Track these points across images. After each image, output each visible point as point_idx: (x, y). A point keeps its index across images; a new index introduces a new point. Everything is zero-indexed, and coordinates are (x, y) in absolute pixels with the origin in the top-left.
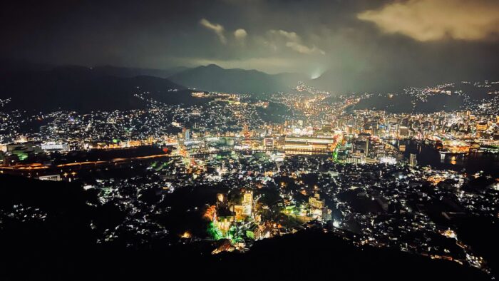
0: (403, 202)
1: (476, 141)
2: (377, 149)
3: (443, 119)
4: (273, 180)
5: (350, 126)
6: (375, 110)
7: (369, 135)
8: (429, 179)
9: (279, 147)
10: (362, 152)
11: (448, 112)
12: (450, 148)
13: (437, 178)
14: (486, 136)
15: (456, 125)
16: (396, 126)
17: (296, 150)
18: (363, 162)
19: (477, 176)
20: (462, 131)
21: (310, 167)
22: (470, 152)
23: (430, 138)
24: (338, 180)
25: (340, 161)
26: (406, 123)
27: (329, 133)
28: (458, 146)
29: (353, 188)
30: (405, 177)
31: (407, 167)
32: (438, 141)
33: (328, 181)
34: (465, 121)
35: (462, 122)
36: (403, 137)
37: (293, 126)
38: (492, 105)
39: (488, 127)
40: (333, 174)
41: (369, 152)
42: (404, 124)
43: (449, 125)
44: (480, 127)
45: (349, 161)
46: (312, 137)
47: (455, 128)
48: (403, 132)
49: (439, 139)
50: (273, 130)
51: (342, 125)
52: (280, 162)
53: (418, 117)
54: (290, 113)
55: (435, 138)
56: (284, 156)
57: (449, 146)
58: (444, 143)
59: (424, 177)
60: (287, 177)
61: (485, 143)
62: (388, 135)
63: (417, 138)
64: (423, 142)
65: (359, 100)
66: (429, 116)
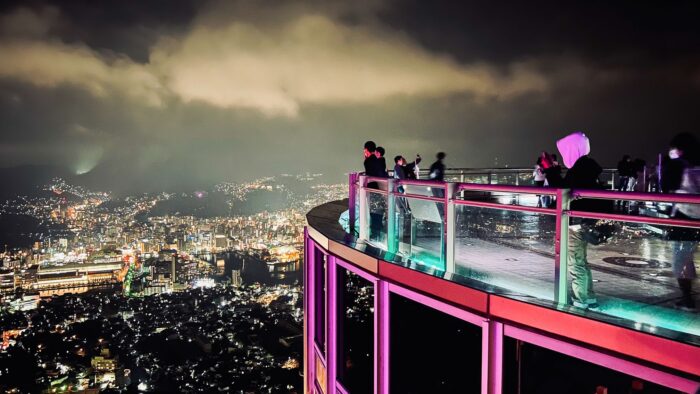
0: (231, 336)
2: (187, 269)
3: (265, 222)
4: (20, 344)
5: (146, 241)
6: (178, 216)
7: (174, 251)
8: (260, 300)
9: (26, 286)
10: (167, 276)
11: (271, 212)
12: (278, 257)
13: (268, 298)
15: (282, 228)
16: (210, 235)
17: (59, 288)
18: (169, 291)
20: (289, 234)
21: (86, 311)
22: (301, 259)
23: (255, 247)
24: (135, 324)
25: (135, 294)
26: (222, 229)
27: (113, 255)
28: (287, 254)
29: (159, 330)
30: (229, 302)
31: (229, 288)
32: (264, 250)
33: (119, 327)
34: (291, 222)
35: (288, 224)
36: (220, 249)
37: (50, 250)
40: (126, 316)
41: (177, 275)
42: (221, 231)
43: (275, 228)
45: (149, 292)
46: (85, 264)
47: (282, 230)
48: (219, 242)
49: (265, 247)
50: (13, 260)
51: (132, 241)
52: (31, 311)
53: (237, 221)
54: (43, 230)
55: (260, 246)
56: (38, 299)
57: (277, 254)
58: (271, 252)
59: (252, 299)
60: (46, 333)
62: (200, 249)
63: (238, 248)
64: (247, 253)
65: (154, 203)
66: (250, 218)
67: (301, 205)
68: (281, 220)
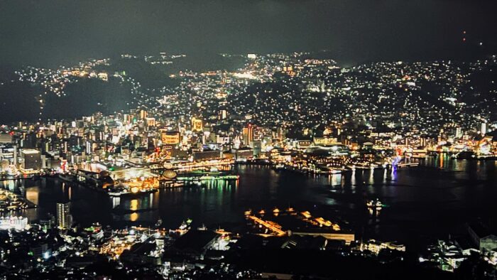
1: (167, 165)
8: (104, 251)
11: (107, 114)
12: (126, 185)
13: (117, 246)
14: (181, 155)
15: (128, 140)
16: (14, 149)
19: (182, 230)
20: (140, 149)
22: (161, 188)
23: (87, 169)
26: (32, 142)
28: (139, 180)
30: (55, 254)
31: (54, 232)
32: (103, 173)
34: (141, 130)
35: (136, 133)
36: (30, 172)
38: (179, 98)
39: (181, 138)
42: (29, 145)
43: (115, 140)
44: (168, 139)
47: (128, 144)
48: (29, 162)
49: (104, 168)
53: (53, 128)
55: (95, 168)
57: (123, 181)
58: (114, 176)
59: (93, 248)
61: (182, 168)
63: (60, 171)
64: (75, 177)
66: (74, 124)
67: (155, 104)
68: (124, 128)
